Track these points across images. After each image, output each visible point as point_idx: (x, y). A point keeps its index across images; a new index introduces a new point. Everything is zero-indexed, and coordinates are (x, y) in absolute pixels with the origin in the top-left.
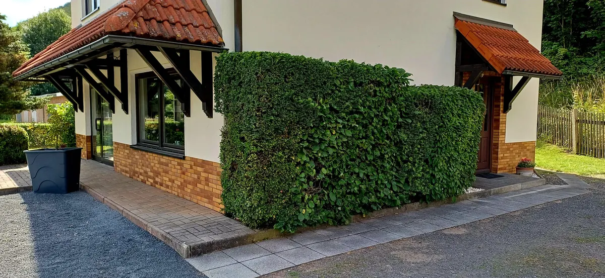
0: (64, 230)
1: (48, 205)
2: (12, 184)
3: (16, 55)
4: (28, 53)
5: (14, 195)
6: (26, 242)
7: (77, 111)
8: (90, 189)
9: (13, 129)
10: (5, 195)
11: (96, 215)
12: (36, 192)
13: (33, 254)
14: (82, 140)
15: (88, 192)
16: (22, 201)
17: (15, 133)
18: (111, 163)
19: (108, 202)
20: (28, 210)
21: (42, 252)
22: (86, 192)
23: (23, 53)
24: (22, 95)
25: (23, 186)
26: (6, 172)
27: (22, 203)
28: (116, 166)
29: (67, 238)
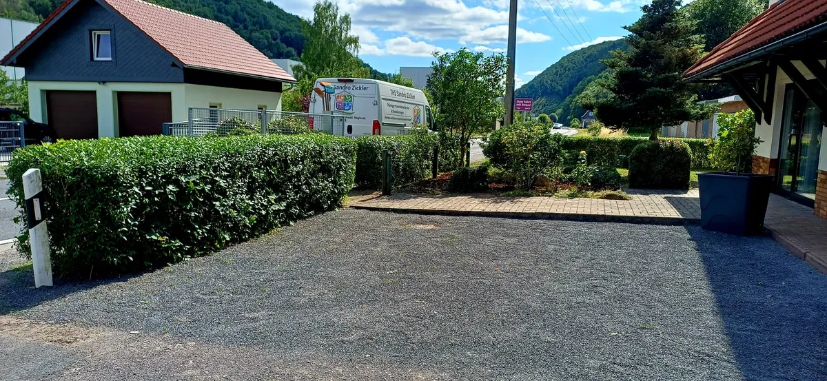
0: (750, 286)
1: (724, 249)
2: (674, 213)
3: (688, 50)
4: (701, 46)
5: (678, 227)
6: (703, 291)
7: (760, 124)
8: (780, 236)
9: (675, 145)
10: (667, 225)
11: (795, 276)
12: (704, 228)
13: (715, 309)
14: (762, 164)
15: (777, 239)
16: (689, 236)
17: (678, 150)
18: (809, 203)
19: (812, 259)
20: (698, 250)
21: (726, 310)
22: (774, 239)
23: (696, 46)
24: (687, 101)
25: (688, 218)
26: (665, 198)
27: (689, 240)
28: (819, 207)
29: (758, 299)
